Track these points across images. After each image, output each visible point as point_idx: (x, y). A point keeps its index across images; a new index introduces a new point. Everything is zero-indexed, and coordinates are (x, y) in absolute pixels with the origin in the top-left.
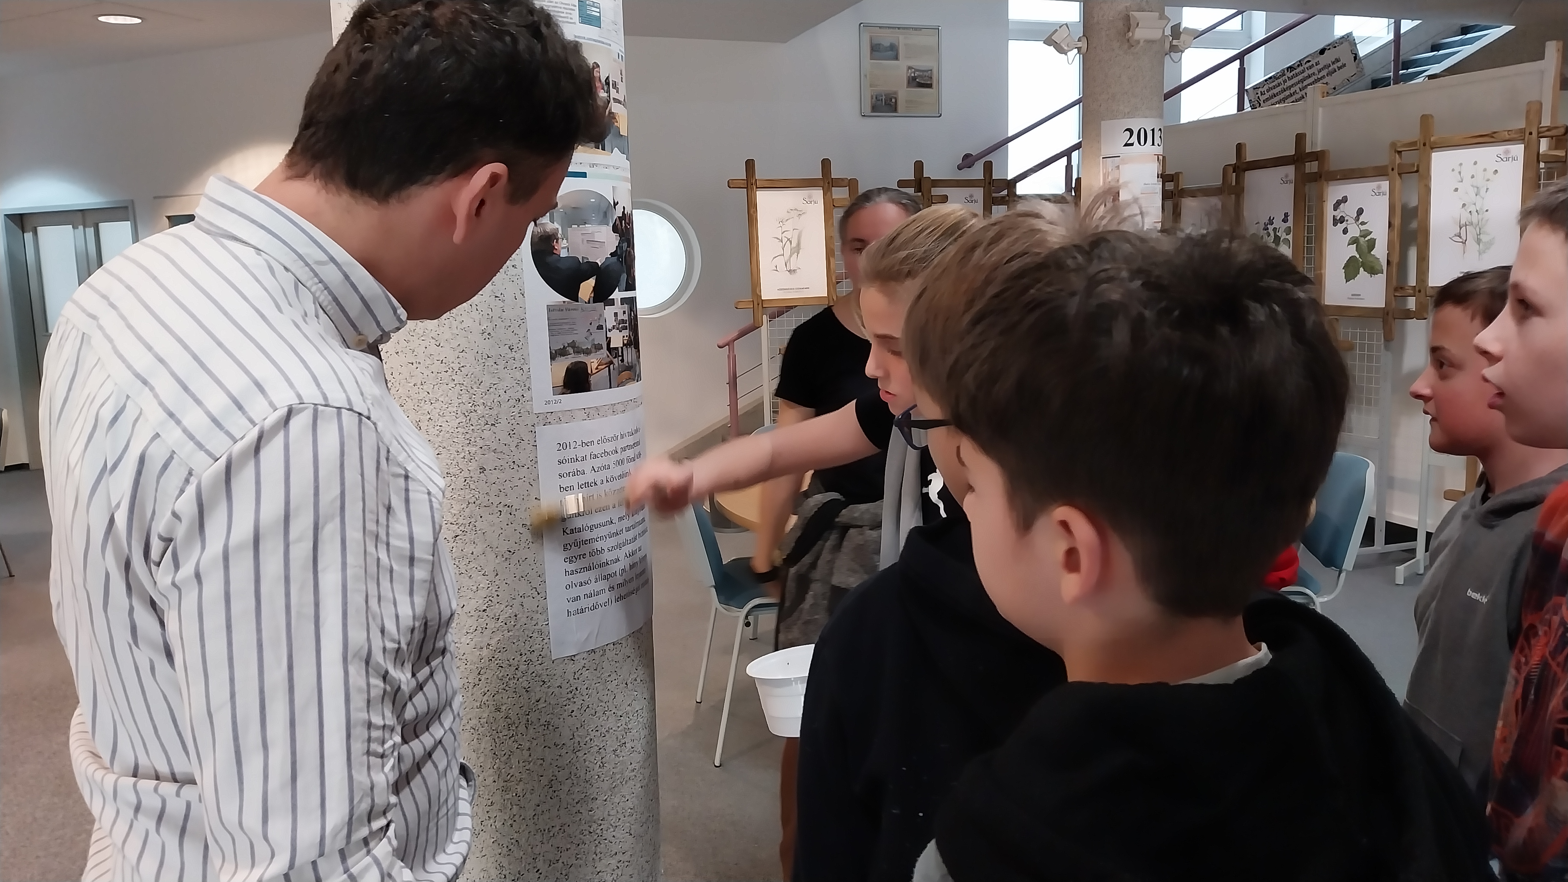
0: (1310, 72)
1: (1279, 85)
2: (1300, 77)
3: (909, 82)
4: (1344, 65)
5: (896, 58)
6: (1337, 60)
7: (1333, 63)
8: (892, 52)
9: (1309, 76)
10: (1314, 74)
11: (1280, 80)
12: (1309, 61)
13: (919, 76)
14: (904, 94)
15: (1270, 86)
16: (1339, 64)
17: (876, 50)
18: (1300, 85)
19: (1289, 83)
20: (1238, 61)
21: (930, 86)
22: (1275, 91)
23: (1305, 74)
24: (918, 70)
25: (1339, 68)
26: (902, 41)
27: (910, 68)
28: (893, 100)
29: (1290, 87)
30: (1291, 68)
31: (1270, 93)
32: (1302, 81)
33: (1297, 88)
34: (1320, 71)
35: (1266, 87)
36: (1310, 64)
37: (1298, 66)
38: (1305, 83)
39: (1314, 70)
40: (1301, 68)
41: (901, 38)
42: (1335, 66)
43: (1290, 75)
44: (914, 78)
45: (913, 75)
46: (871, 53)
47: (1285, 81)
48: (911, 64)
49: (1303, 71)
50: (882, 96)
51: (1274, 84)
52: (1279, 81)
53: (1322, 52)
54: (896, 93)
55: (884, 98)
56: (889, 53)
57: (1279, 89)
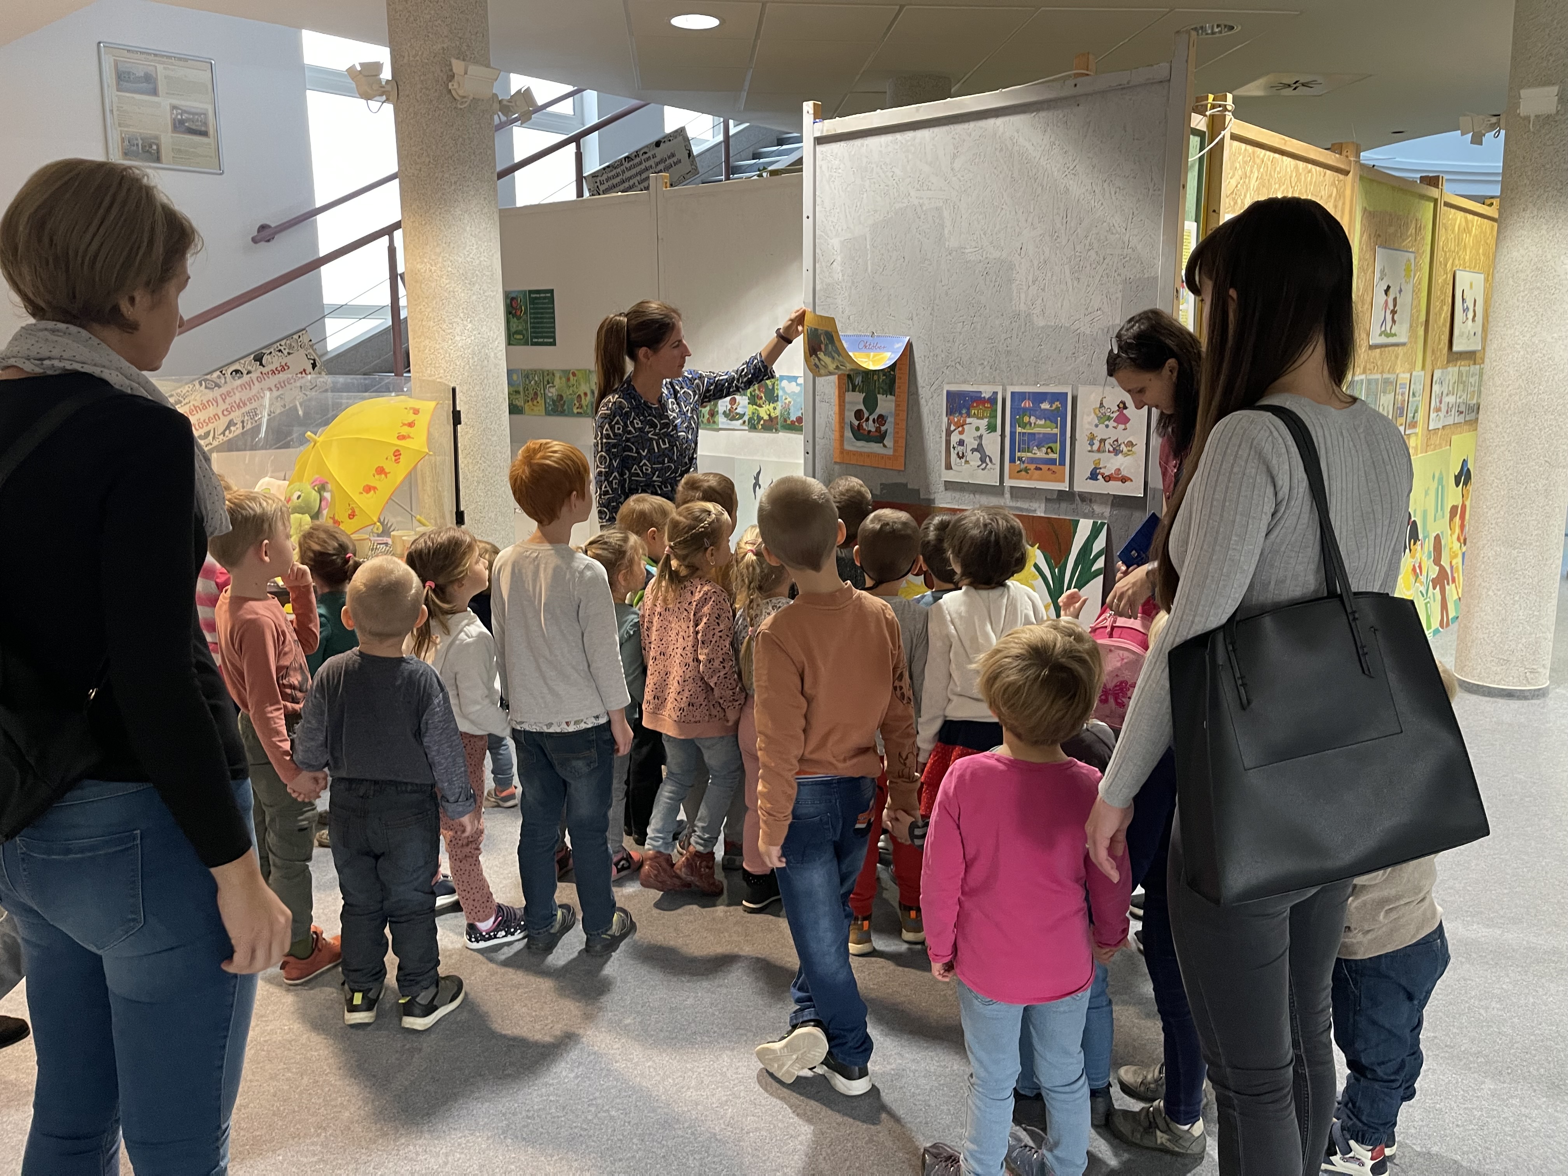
0: (648, 164)
1: (618, 175)
2: (638, 169)
3: (175, 126)
4: (680, 161)
5: (155, 92)
6: (673, 155)
7: (669, 157)
8: (148, 84)
9: (646, 169)
10: (651, 167)
11: (618, 170)
12: (645, 153)
13: (188, 120)
14: (169, 141)
15: (610, 175)
16: (675, 159)
17: (124, 79)
18: (638, 178)
19: (628, 174)
20: (573, 145)
21: (205, 134)
22: (614, 182)
23: (643, 167)
24: (186, 112)
25: (675, 164)
26: (161, 71)
27: (174, 107)
28: (155, 147)
29: (630, 178)
30: (628, 158)
31: (610, 183)
32: (642, 172)
33: (635, 181)
34: (656, 164)
35: (605, 177)
36: (646, 156)
37: (636, 156)
39: (651, 162)
40: (638, 160)
41: (160, 67)
42: (671, 161)
43: (627, 165)
44: (182, 122)
45: (179, 117)
46: (118, 84)
47: (623, 172)
48: (176, 102)
49: (641, 163)
50: (137, 139)
51: (612, 173)
53: (658, 144)
54: (157, 138)
55: (140, 142)
56: (144, 85)
57: (618, 180)
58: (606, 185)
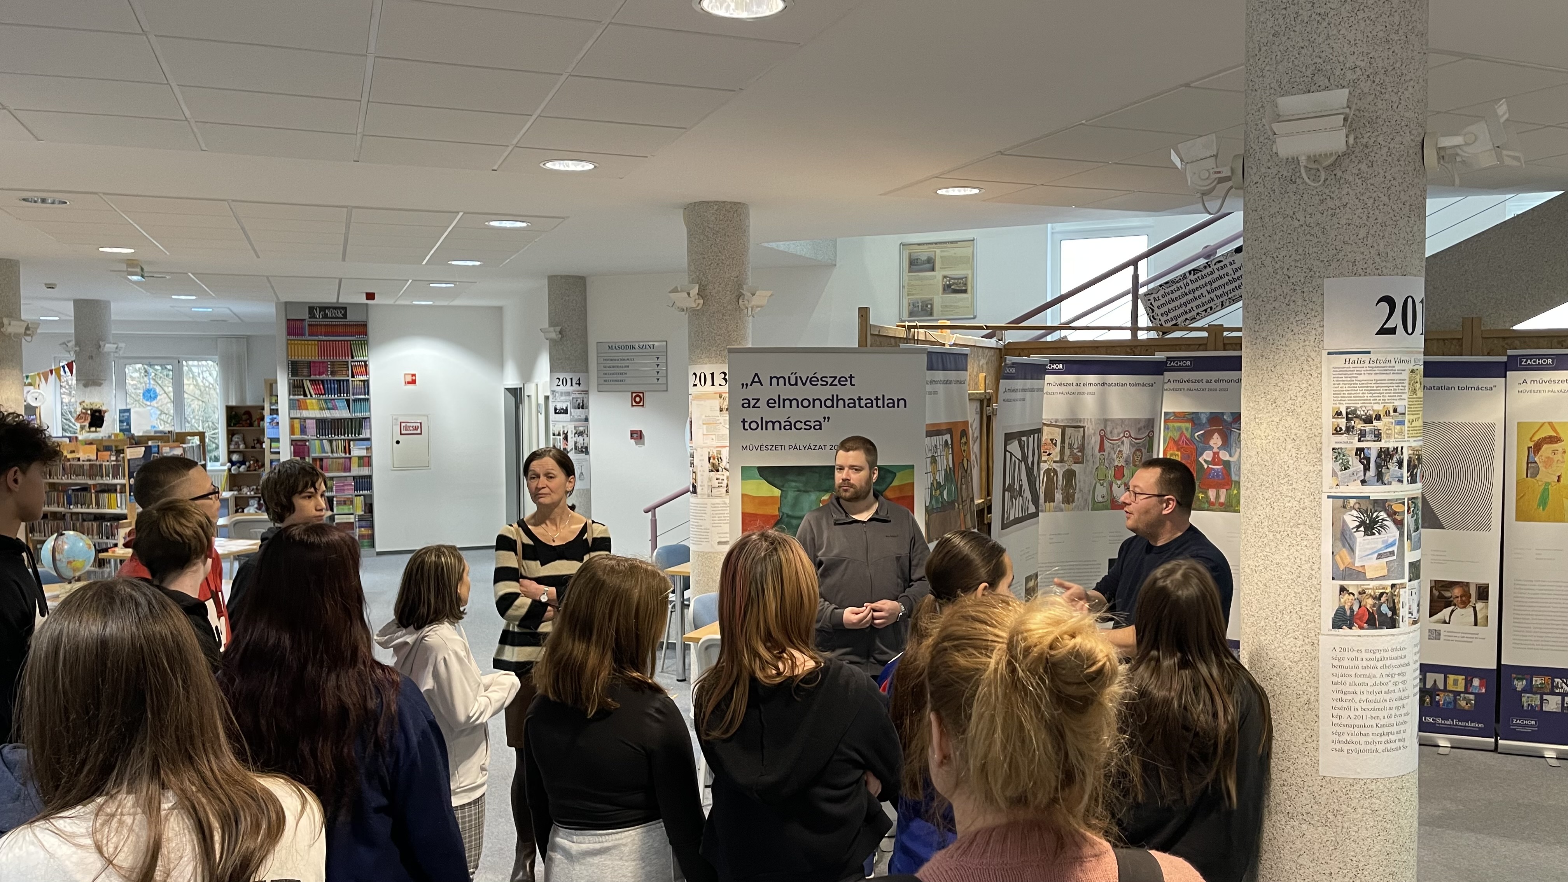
0: (1222, 273)
1: (1178, 289)
2: (1208, 279)
3: (944, 290)
5: (933, 269)
8: (930, 263)
9: (1221, 277)
10: (1227, 274)
11: (1181, 284)
12: (1220, 262)
13: (954, 284)
14: (939, 299)
15: (1167, 290)
17: (914, 264)
18: (1208, 288)
19: (1192, 286)
20: (1132, 267)
21: (965, 291)
22: (1173, 296)
23: (1216, 275)
24: (953, 278)
26: (939, 254)
27: (945, 277)
28: (930, 305)
29: (1194, 291)
30: (1194, 271)
31: (1167, 298)
32: (1211, 283)
33: (1204, 291)
34: (1237, 271)
35: (1162, 292)
36: (1222, 264)
37: (1205, 267)
38: (1215, 285)
39: (1229, 269)
40: (1208, 270)
41: (938, 251)
43: (1192, 277)
44: (949, 286)
45: (948, 283)
46: (910, 267)
47: (1187, 285)
48: (946, 274)
49: (1212, 273)
50: (918, 303)
51: (1172, 288)
52: (1178, 285)
54: (931, 300)
55: (920, 304)
56: (927, 265)
57: (1179, 293)
58: (1163, 301)
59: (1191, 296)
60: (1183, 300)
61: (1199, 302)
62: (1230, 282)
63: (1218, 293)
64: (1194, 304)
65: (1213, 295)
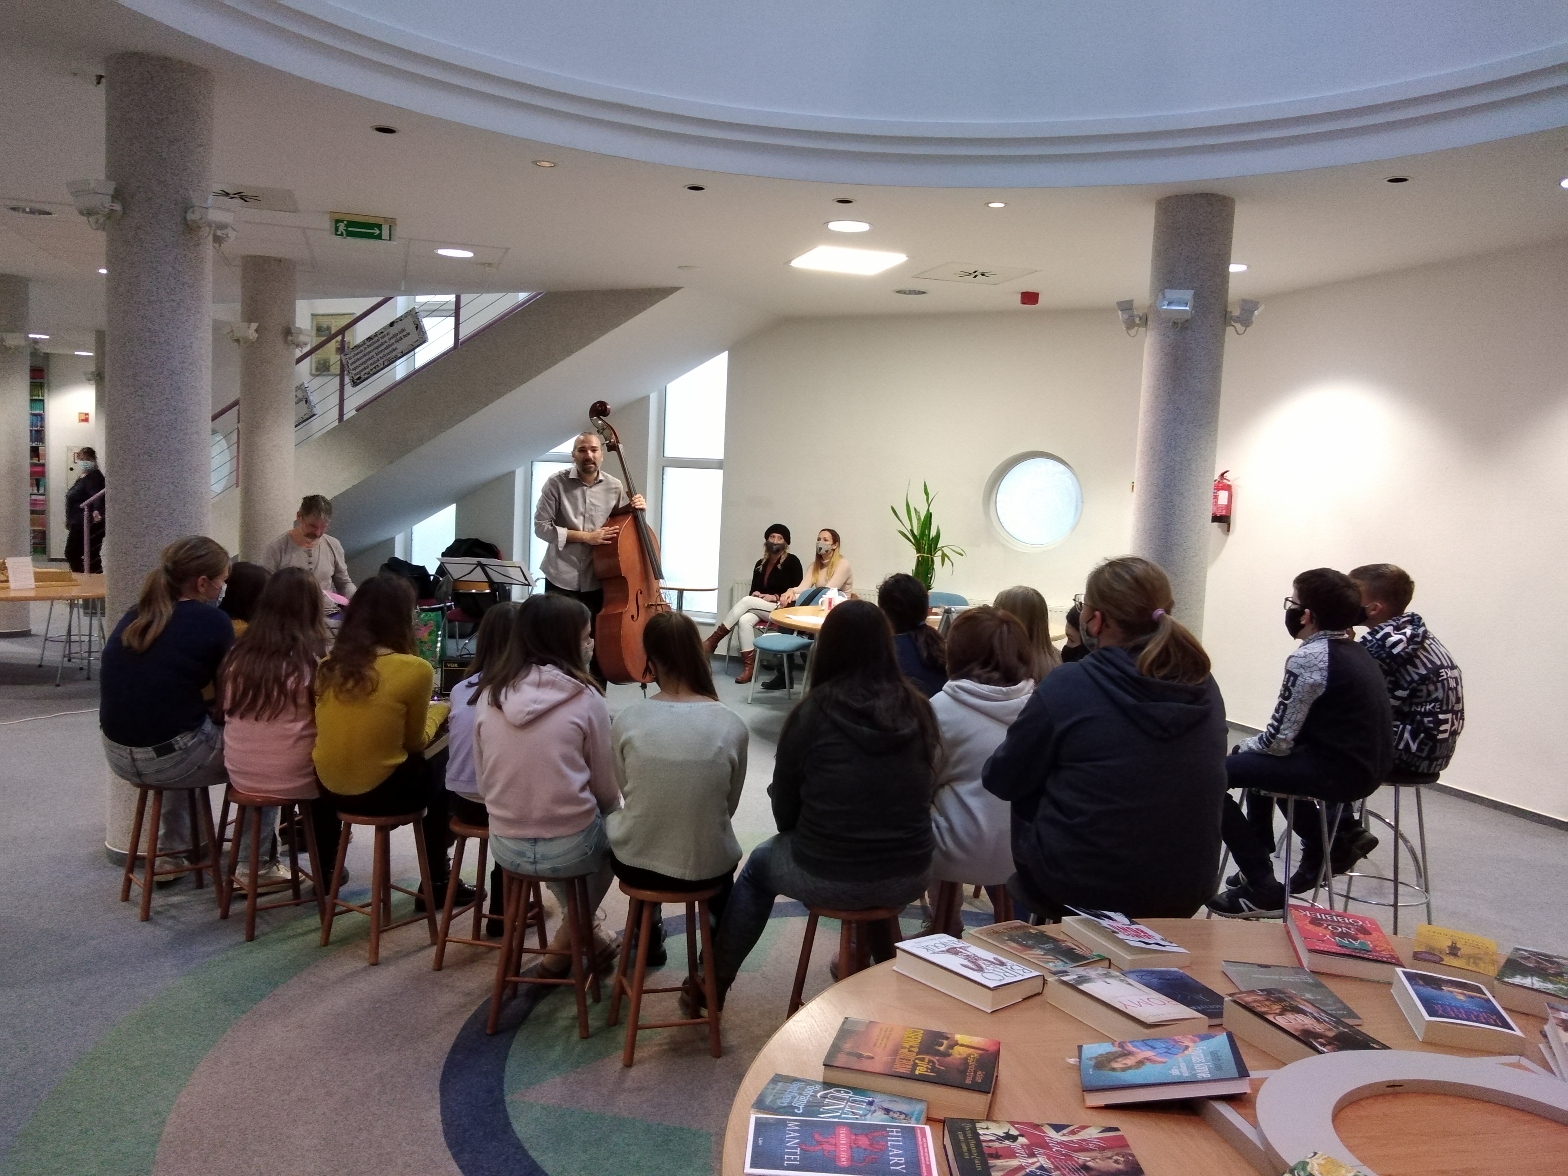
0: (383, 340)
1: (361, 351)
2: (376, 345)
4: (409, 334)
6: (403, 330)
7: (400, 333)
9: (382, 344)
10: (386, 342)
12: (382, 333)
15: (356, 352)
16: (404, 333)
18: (376, 351)
19: (368, 350)
20: (341, 336)
22: (358, 357)
23: (380, 343)
25: (405, 336)
29: (369, 353)
30: (369, 339)
31: (355, 358)
32: (377, 348)
33: (373, 353)
34: (390, 339)
35: (353, 354)
36: (383, 335)
38: (380, 349)
39: (386, 339)
40: (377, 338)
42: (401, 335)
43: (368, 343)
47: (365, 348)
49: (378, 340)
51: (358, 351)
52: (361, 348)
53: (392, 324)
57: (361, 355)
58: (352, 360)
59: (367, 357)
60: (364, 360)
61: (371, 361)
62: (387, 347)
63: (381, 355)
64: (369, 363)
65: (378, 357)
